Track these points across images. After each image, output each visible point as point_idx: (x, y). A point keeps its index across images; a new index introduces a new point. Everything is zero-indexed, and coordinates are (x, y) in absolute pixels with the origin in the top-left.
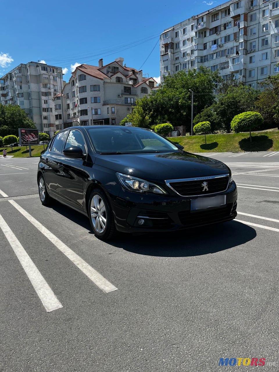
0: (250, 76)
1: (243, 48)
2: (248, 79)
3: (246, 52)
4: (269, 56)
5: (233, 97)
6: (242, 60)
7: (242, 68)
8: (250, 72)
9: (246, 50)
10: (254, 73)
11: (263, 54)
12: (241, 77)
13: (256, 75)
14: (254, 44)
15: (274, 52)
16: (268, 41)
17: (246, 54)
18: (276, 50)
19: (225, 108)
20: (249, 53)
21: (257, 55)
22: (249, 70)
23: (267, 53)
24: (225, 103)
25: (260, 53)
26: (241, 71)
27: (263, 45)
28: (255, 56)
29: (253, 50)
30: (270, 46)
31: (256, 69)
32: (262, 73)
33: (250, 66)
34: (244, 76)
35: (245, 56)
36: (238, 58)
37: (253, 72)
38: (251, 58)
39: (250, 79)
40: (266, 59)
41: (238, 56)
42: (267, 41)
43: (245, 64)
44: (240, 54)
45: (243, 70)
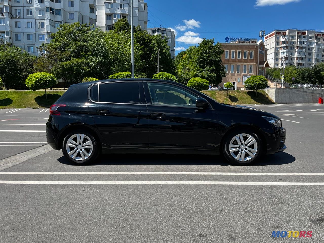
0: (16, 38)
1: (8, 12)
2: (15, 42)
3: (12, 17)
4: (34, 25)
5: (11, 56)
6: (8, 22)
7: (8, 30)
8: (16, 35)
9: (11, 15)
10: (21, 37)
11: (28, 22)
12: (8, 38)
13: (22, 39)
14: (18, 11)
15: (38, 23)
16: (33, 12)
17: (11, 18)
18: (40, 21)
19: (3, 65)
20: (14, 18)
21: (23, 22)
22: (15, 33)
23: (31, 23)
24: (3, 60)
25: (25, 21)
26: (7, 32)
27: (27, 14)
28: (20, 22)
29: (18, 17)
30: (34, 16)
31: (22, 34)
32: (28, 39)
33: (16, 30)
34: (10, 38)
35: (10, 19)
36: (4, 20)
37: (19, 36)
38: (16, 23)
39: (17, 42)
40: (32, 27)
41: (3, 18)
42: (31, 12)
43: (11, 27)
44: (5, 16)
45: (9, 32)
